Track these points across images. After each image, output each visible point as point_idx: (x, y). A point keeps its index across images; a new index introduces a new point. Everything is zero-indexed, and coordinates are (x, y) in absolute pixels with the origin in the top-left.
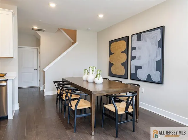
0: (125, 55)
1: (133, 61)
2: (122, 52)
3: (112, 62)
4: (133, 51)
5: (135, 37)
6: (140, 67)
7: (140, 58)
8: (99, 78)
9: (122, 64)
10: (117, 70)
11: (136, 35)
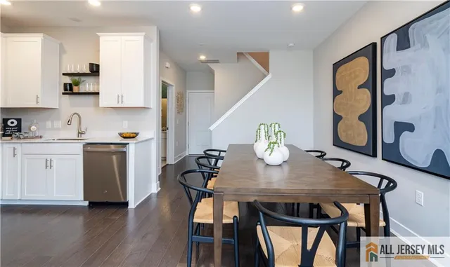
0: (367, 94)
1: (387, 108)
2: (360, 87)
3: (339, 114)
4: (387, 81)
5: (393, 40)
6: (410, 128)
7: (406, 98)
8: (272, 152)
9: (361, 118)
10: (349, 132)
11: (395, 35)
